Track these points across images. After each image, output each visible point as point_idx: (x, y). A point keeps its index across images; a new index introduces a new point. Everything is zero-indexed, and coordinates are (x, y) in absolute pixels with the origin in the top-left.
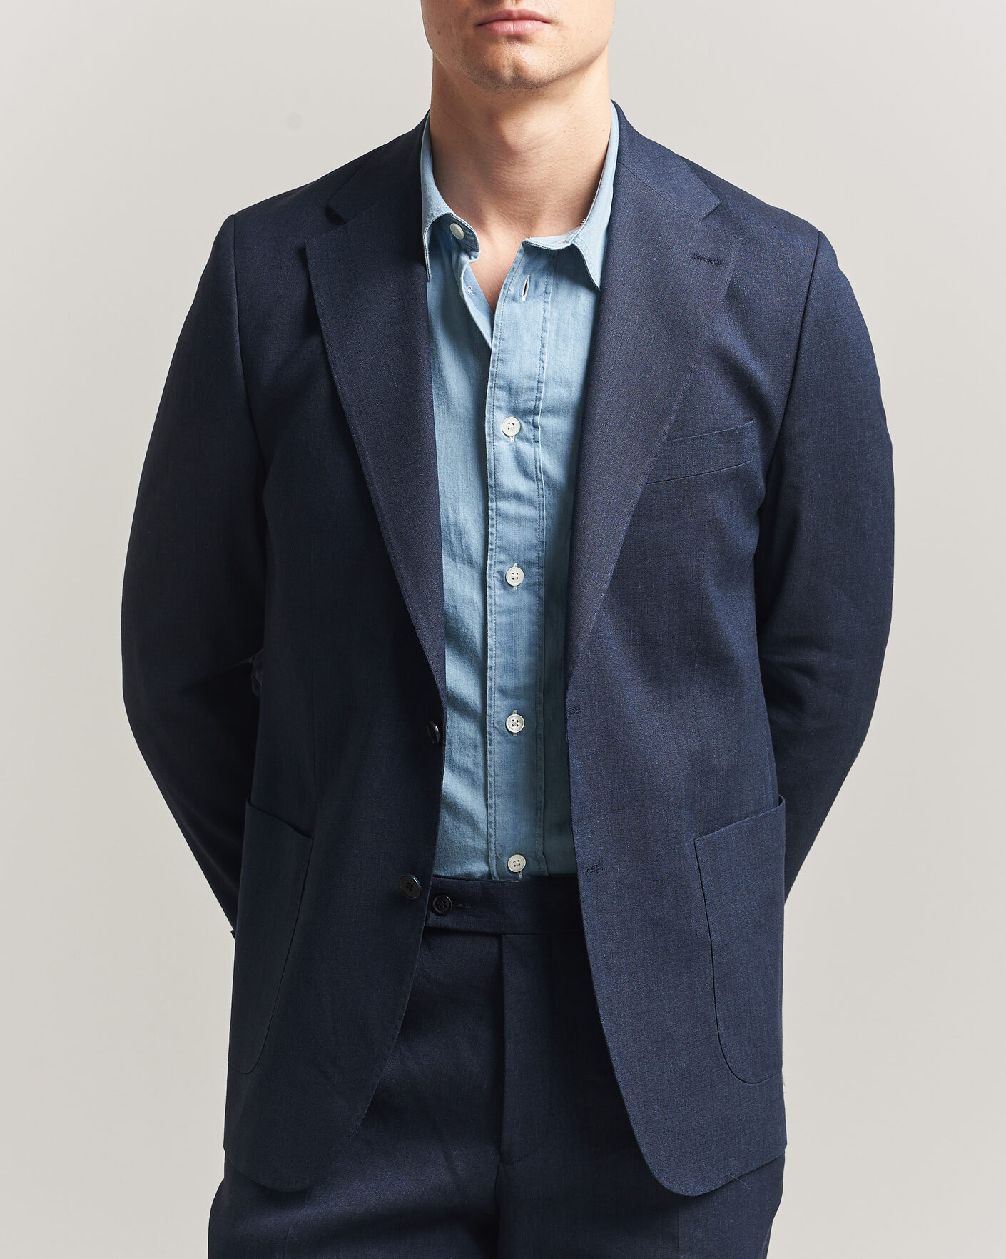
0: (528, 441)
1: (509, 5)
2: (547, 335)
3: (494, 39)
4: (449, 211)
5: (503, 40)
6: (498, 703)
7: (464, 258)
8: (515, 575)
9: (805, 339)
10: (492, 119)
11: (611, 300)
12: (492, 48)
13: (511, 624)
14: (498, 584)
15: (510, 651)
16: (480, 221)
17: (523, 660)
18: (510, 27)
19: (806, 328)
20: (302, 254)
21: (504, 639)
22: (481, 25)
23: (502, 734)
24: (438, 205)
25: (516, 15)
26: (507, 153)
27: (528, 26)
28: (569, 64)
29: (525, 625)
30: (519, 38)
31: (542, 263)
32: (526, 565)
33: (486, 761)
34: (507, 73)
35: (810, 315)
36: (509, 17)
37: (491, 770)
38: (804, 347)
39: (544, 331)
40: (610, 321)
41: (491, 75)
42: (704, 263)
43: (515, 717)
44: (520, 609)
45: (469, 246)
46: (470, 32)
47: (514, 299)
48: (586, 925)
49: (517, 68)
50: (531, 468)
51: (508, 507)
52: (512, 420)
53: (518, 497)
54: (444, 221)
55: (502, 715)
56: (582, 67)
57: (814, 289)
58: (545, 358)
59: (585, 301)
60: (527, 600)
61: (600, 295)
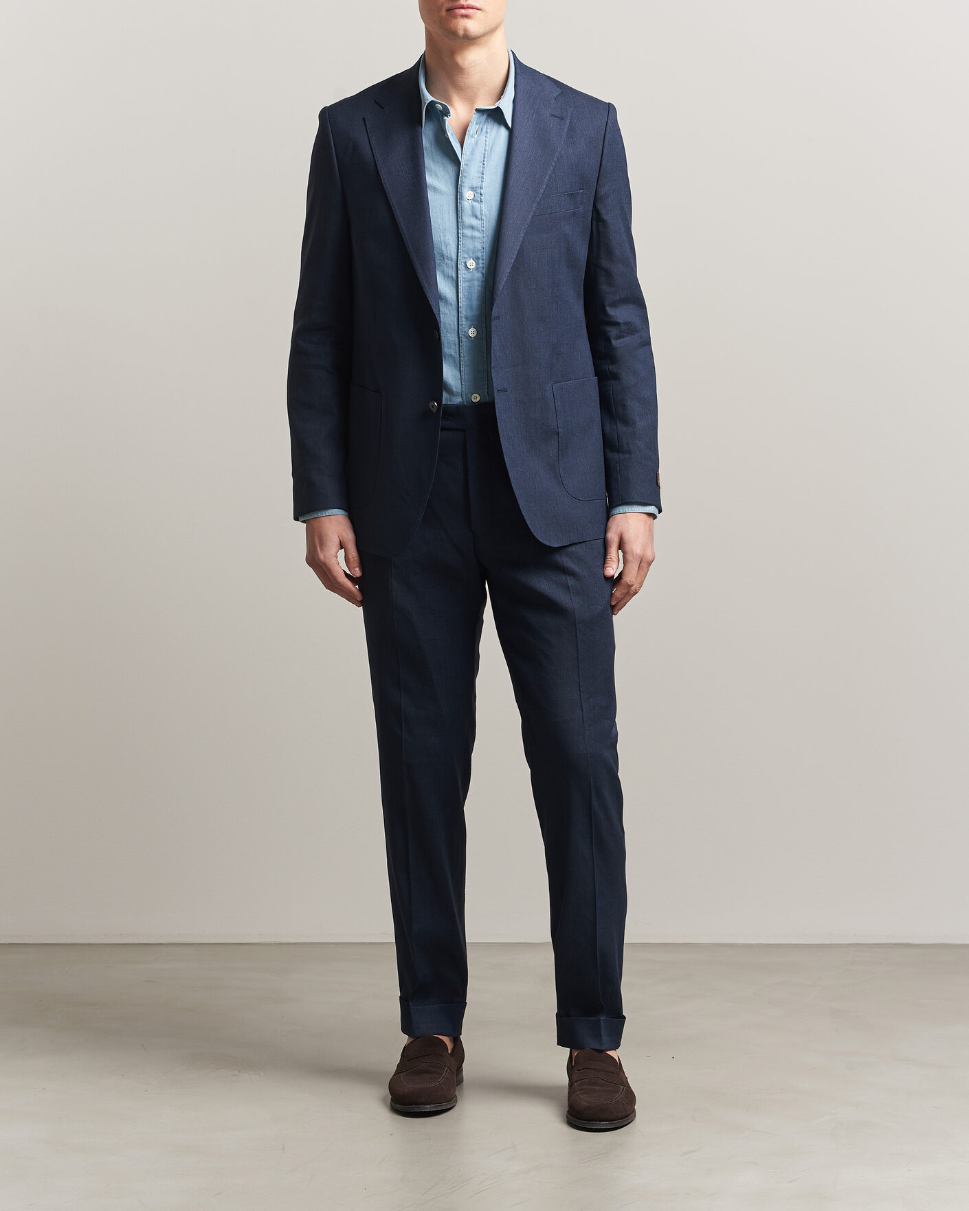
0: (478, 201)
1: (462, 2)
2: (486, 152)
3: (455, 17)
4: (433, 99)
5: (459, 17)
6: (464, 323)
7: (446, 118)
8: (472, 264)
9: (605, 151)
10: (453, 53)
11: (516, 133)
12: (454, 21)
13: (469, 287)
14: (463, 268)
15: (470, 299)
16: (450, 101)
17: (475, 303)
18: (463, 11)
19: (605, 146)
20: (364, 119)
21: (466, 294)
22: (449, 10)
23: (467, 337)
24: (429, 98)
25: (465, 7)
26: (459, 69)
27: (470, 11)
28: (487, 29)
29: (477, 286)
30: (467, 16)
31: (485, 117)
32: (477, 259)
33: (459, 350)
34: (461, 32)
35: (607, 139)
36: (462, 7)
37: (462, 355)
38: (604, 154)
39: (485, 150)
40: (516, 141)
41: (453, 34)
42: (556, 119)
43: (472, 329)
44: (474, 280)
45: (446, 112)
46: (444, 13)
47: (472, 136)
48: (497, 415)
49: (465, 30)
50: (478, 214)
51: (468, 232)
52: (471, 192)
53: (472, 227)
54: (432, 103)
55: (466, 329)
56: (492, 31)
57: (608, 129)
58: (485, 163)
59: (504, 133)
60: (478, 275)
61: (511, 131)
